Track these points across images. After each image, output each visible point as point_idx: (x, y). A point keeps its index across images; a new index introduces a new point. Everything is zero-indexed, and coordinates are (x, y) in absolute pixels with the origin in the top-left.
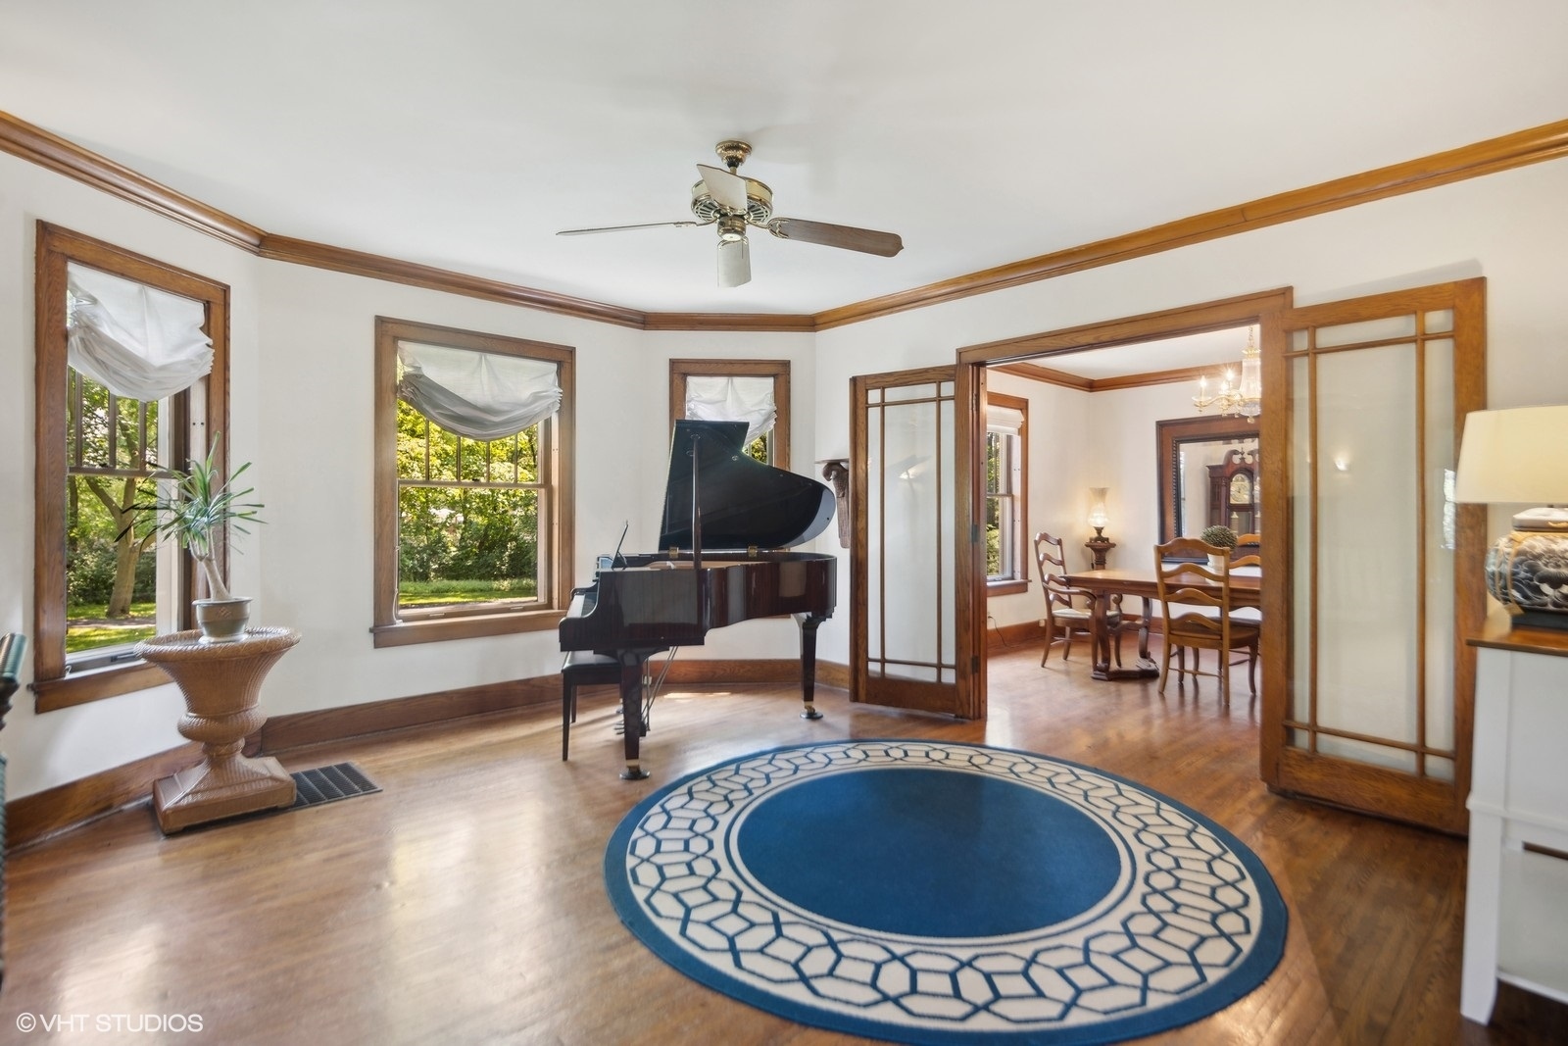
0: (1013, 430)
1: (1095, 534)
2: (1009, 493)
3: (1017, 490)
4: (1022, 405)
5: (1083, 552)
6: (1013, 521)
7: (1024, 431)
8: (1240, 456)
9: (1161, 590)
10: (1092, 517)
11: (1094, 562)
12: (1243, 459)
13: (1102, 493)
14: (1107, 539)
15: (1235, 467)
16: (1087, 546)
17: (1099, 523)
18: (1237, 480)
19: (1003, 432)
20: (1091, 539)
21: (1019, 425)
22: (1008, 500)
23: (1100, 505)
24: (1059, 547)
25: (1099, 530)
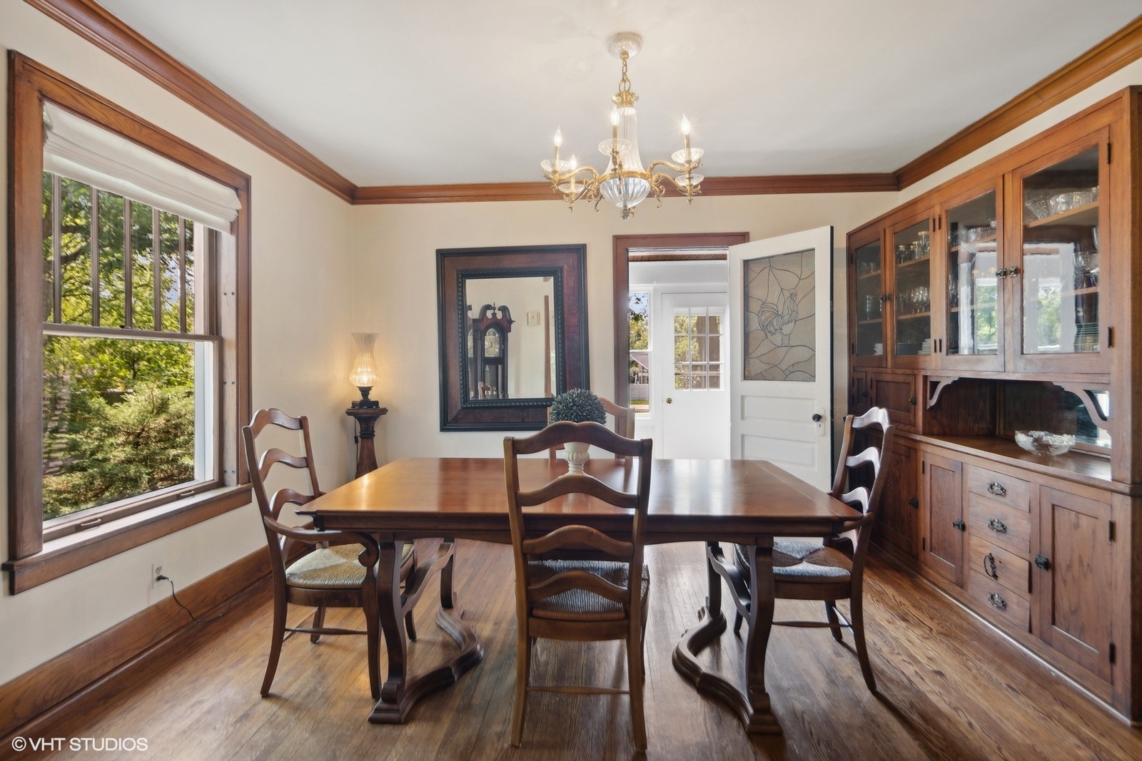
0: (220, 223)
1: (358, 397)
2: (214, 331)
3: (229, 329)
4: (240, 184)
5: (343, 423)
6: (221, 383)
7: (242, 226)
8: (492, 311)
9: (514, 526)
10: (356, 373)
11: (358, 434)
12: (494, 314)
13: (367, 341)
14: (376, 403)
15: (489, 322)
16: (349, 413)
17: (364, 379)
18: (489, 335)
19: (201, 220)
20: (354, 404)
21: (233, 216)
22: (209, 347)
23: (366, 358)
24: (301, 433)
25: (365, 391)
